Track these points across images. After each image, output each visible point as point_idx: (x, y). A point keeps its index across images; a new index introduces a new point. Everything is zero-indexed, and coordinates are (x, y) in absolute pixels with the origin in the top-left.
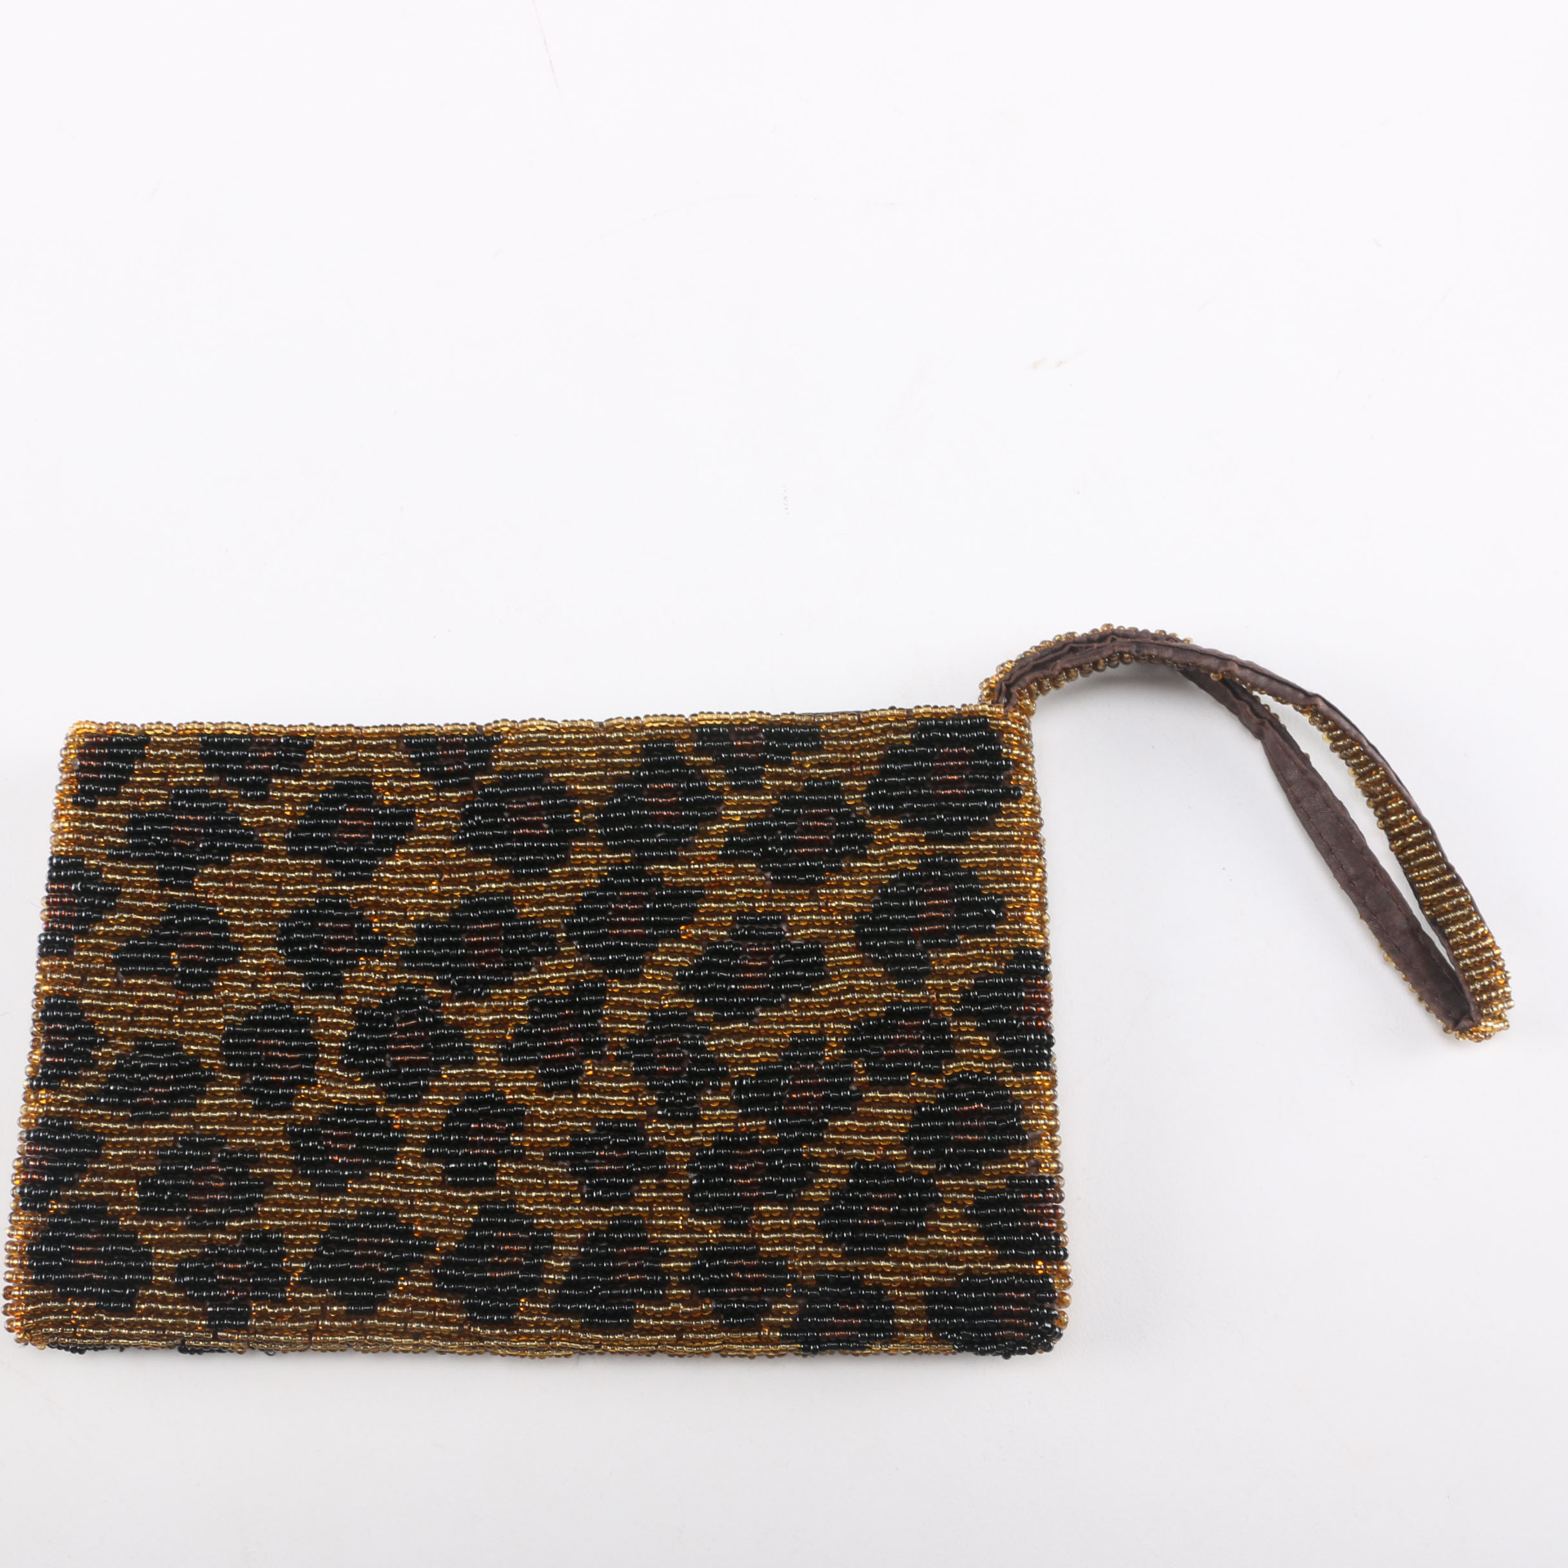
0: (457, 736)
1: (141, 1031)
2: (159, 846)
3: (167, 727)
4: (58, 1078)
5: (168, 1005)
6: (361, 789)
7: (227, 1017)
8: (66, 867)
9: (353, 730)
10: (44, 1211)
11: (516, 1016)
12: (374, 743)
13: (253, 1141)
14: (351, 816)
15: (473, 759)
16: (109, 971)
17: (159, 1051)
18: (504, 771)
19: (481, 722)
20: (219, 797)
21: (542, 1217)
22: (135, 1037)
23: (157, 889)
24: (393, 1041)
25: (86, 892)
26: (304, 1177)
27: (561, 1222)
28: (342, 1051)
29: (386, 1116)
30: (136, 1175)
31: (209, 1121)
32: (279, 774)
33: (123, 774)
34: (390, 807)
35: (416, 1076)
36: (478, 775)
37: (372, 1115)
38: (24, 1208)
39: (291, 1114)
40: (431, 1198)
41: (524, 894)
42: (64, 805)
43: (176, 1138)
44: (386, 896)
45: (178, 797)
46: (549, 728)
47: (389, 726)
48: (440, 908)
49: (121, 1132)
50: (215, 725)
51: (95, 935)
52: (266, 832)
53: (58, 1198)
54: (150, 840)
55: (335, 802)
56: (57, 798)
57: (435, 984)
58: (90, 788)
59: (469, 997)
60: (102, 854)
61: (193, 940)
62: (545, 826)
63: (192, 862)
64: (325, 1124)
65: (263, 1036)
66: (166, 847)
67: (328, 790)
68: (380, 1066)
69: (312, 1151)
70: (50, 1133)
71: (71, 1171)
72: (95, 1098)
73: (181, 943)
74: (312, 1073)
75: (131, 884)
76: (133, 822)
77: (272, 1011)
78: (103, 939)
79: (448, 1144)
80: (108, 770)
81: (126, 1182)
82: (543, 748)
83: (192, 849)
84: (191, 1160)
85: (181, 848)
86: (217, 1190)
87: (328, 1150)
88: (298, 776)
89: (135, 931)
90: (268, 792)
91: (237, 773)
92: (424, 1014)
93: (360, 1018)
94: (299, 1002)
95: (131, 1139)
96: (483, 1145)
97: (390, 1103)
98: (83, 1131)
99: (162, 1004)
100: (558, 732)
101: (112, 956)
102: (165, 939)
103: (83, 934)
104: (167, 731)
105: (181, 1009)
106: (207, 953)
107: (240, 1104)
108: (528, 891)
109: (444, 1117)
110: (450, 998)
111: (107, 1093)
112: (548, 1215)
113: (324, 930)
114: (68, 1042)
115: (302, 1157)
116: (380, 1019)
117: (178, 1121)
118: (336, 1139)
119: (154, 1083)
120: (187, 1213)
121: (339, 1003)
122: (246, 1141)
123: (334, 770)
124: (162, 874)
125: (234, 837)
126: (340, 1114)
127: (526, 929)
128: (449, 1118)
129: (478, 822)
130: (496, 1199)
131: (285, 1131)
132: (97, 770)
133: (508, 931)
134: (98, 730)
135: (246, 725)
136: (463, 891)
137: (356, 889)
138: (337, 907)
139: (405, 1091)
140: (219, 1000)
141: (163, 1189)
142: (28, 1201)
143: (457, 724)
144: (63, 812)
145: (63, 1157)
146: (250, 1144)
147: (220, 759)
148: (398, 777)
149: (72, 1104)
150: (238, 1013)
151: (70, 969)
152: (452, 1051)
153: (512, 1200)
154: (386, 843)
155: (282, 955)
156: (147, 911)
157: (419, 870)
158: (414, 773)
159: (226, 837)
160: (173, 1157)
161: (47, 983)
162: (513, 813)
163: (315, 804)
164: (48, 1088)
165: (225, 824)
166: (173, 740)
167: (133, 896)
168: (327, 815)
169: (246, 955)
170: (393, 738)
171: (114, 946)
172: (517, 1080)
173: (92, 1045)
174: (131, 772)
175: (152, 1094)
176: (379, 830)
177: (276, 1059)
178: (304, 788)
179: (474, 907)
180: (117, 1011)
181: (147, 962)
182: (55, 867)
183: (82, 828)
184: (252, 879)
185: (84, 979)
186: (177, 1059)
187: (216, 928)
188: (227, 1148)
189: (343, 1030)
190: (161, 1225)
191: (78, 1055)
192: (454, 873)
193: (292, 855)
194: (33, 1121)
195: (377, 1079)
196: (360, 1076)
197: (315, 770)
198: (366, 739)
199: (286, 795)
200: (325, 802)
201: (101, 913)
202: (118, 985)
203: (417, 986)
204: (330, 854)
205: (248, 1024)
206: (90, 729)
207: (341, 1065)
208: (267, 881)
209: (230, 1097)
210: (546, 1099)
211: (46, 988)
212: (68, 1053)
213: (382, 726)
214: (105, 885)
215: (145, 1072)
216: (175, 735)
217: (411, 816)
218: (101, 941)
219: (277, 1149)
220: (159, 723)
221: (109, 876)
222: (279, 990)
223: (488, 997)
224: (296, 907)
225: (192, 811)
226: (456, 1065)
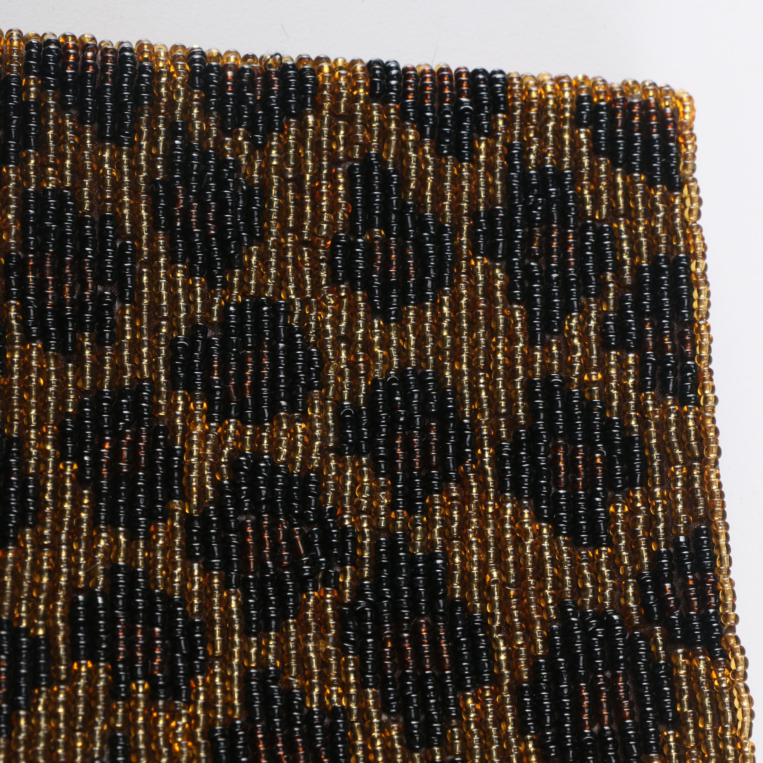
0: (717, 597)
1: (274, 192)
2: (528, 209)
3: (695, 212)
4: (205, 88)
5: (311, 226)
6: (629, 473)
7: (297, 304)
8: (492, 91)
9: (712, 456)
10: (26, 70)
11: (317, 690)
12: (697, 486)
13: (128, 337)
14: (589, 462)
15: (686, 621)
16: (353, 150)
17: (248, 215)
18: (672, 666)
19: (740, 630)
20: (602, 286)
21: (28, 722)
22: (265, 186)
23: (469, 208)
24: (274, 524)
25: (459, 116)
26: (79, 405)
27: (22, 749)
28: (257, 454)
29: (168, 514)
30: (76, 188)
31: (154, 282)
32: (641, 364)
33: (625, 159)
34: (606, 512)
35: (225, 555)
36: (662, 631)
37: (170, 495)
38: (29, 46)
39: (167, 387)
40: (54, 573)
41: (494, 702)
42: (575, 87)
43: (129, 238)
44: (478, 511)
45: (599, 233)
46: (739, 726)
47: (723, 505)
48: (466, 585)
49: (135, 169)
50: (704, 274)
51: (402, 131)
52: (558, 349)
53: (42, 88)
54: (537, 196)
55: (607, 439)
56: (585, 78)
57: (357, 578)
58: (602, 117)
59: (342, 626)
60: (513, 136)
61: (402, 258)
62: (596, 729)
63: (509, 252)
64: (153, 433)
65: (274, 351)
66: (529, 220)
67: (626, 429)
68: (238, 504)
69: (116, 415)
70: (131, 77)
71: (80, 104)
72: (181, 133)
73: (396, 241)
74: (225, 415)
75: (474, 174)
76: (559, 176)
77: (308, 362)
78: (397, 141)
79: (131, 596)
80: (629, 139)
81: (67, 173)
82: (710, 718)
83: (528, 254)
84: (100, 256)
85: (528, 239)
86: (59, 290)
87: (117, 436)
88: (640, 387)
89: (409, 182)
90: (614, 348)
91: (638, 306)
92: (314, 562)
93: (304, 479)
94: (324, 398)
95: (126, 179)
96: (131, 643)
97: (187, 520)
98: (136, 121)
99: (311, 219)
100: (736, 740)
101: (373, 151)
102: (402, 222)
103: (402, 115)
104: (691, 211)
105: (306, 243)
106: (384, 275)
107: (178, 320)
108: (499, 709)
109: (169, 590)
110: (338, 602)
111: (188, 148)
112: (33, 730)
113: (425, 430)
114: (254, 98)
115: (106, 400)
116: (305, 504)
117: (152, 240)
118: (133, 447)
119: (204, 208)
120: (27, 251)
121: (323, 450)
122: (128, 327)
123: (654, 435)
124: (491, 214)
125: (548, 305)
126: (169, 452)
127: (443, 705)
128: (167, 598)
129: (594, 634)
130: (54, 659)
131: (143, 380)
132: (628, 125)
133: (440, 681)
134: (682, 124)
135: (707, 315)
136: (493, 615)
137: (486, 472)
138: (460, 445)
139: (204, 538)
140: (320, 292)
141: (59, 219)
142: (39, 50)
143: (734, 597)
144: (566, 85)
145: (99, 93)
146: (124, 333)
147: (656, 284)
148: (651, 521)
149: (172, 105)
150: (304, 318)
151: (354, 99)
152: (263, 602)
153: (54, 680)
154: (555, 508)
155: (388, 375)
156: (439, 196)
157: (519, 556)
158: (658, 543)
159: (547, 295)
160: (103, 233)
161: (332, 71)
162: (611, 683)
163: (603, 412)
164: (192, 74)
165: (565, 294)
166: (678, 220)
167: (457, 179)
168: (588, 428)
169: (385, 328)
170: (705, 511)
171: (388, 156)
172: (224, 691)
173: (252, 129)
174: (628, 171)
175: (188, 207)
176: (572, 499)
177: (242, 367)
178: (624, 397)
179: (470, 631)
180: (300, 161)
181: (368, 198)
182: (490, 78)
183: (547, 110)
184: (492, 332)
185: (342, 117)
186: (238, 238)
187: (421, 285)
188: (117, 305)
189: (287, 456)
190: (10, 216)
191: (238, 112)
192: (518, 603)
193: (529, 385)
194: (146, 56)
195: (219, 502)
196: (223, 479)
197: (651, 409)
198: (702, 474)
199: (613, 371)
200: (608, 424)
201: (431, 136)
202: (334, 162)
203: (354, 554)
204: (534, 435)
205: (290, 330)
206: (684, 113)
207: (237, 452)
208: (490, 353)
209: (187, 308)
210: (198, 730)
211: (326, 69)
212: (240, 98)
213: (722, 495)
214: (471, 141)
215: (219, 197)
216: (685, 223)
217: (595, 543)
218: (393, 138)
219: (118, 369)
220: (700, 201)
221: (483, 146)
222: (340, 373)
223: (342, 652)
224: (457, 393)
225: (580, 250)
226: (243, 608)
